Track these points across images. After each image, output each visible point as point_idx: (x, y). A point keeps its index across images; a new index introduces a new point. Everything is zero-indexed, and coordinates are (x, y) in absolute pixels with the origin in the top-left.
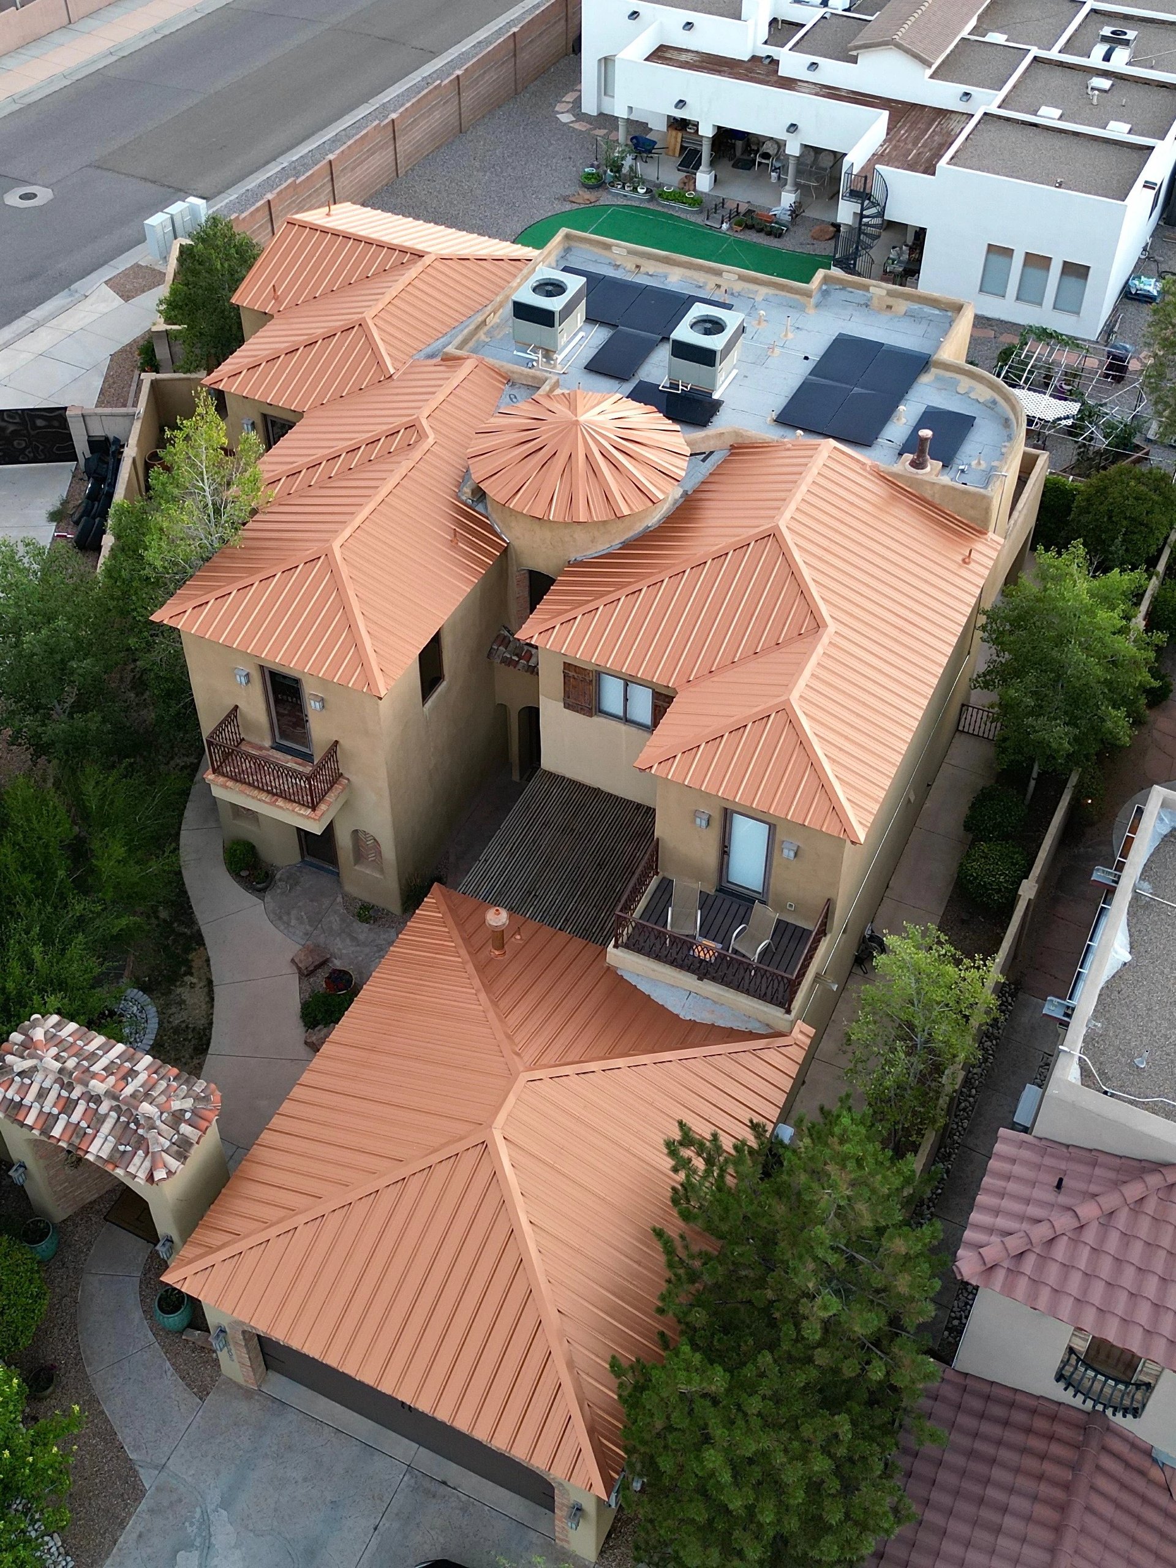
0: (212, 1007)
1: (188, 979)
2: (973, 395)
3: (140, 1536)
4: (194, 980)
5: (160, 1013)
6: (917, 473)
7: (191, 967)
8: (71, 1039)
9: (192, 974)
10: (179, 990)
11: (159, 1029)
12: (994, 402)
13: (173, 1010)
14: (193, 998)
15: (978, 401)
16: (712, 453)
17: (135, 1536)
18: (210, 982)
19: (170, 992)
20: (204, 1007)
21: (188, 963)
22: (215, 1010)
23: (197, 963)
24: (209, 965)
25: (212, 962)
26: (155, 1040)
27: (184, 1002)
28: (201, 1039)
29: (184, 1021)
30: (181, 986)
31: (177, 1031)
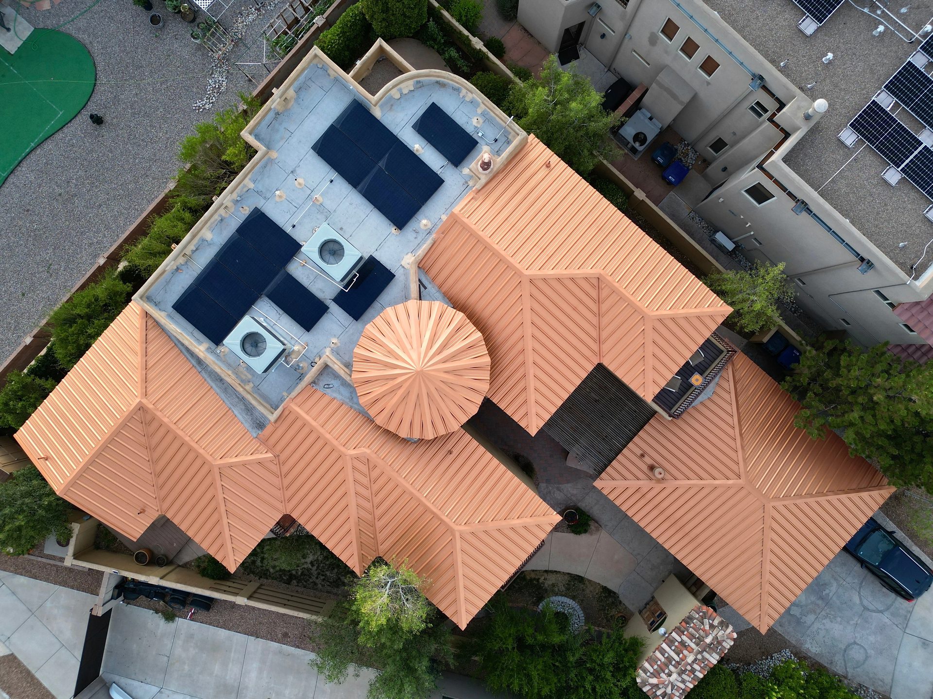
0: (559, 572)
1: (541, 581)
2: (405, 91)
3: (780, 626)
4: (543, 578)
5: (556, 595)
6: (492, 169)
7: (535, 579)
8: (656, 667)
9: (539, 579)
10: (546, 585)
11: (565, 596)
12: (418, 82)
13: (556, 589)
14: (551, 579)
15: (411, 91)
16: (419, 280)
17: (780, 628)
18: (546, 571)
19: (546, 590)
20: (558, 576)
21: (531, 580)
22: (562, 571)
23: (533, 576)
24: (536, 571)
25: (535, 569)
26: (571, 599)
27: (553, 584)
28: (575, 579)
29: (564, 585)
30: (544, 584)
31: (568, 589)
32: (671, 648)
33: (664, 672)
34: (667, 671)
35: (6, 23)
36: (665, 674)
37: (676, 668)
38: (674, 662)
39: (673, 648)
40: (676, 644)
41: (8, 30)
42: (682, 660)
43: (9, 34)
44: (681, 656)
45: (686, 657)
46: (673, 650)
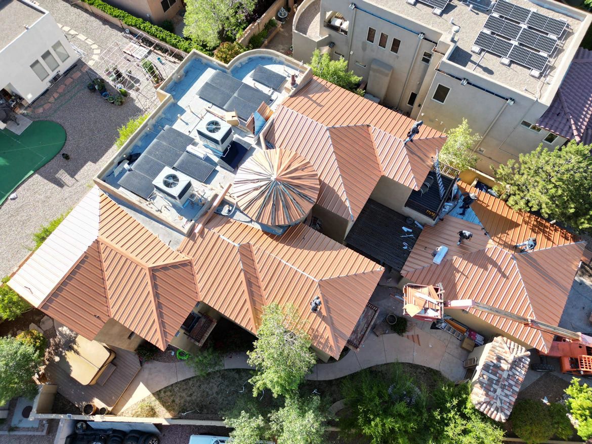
32: (488, 372)
33: (491, 391)
34: (492, 389)
35: (17, 121)
36: (492, 392)
37: (498, 385)
38: (494, 382)
39: (490, 371)
40: (491, 368)
41: (18, 124)
42: (500, 378)
43: (18, 126)
44: (498, 375)
45: (501, 375)
46: (491, 373)
